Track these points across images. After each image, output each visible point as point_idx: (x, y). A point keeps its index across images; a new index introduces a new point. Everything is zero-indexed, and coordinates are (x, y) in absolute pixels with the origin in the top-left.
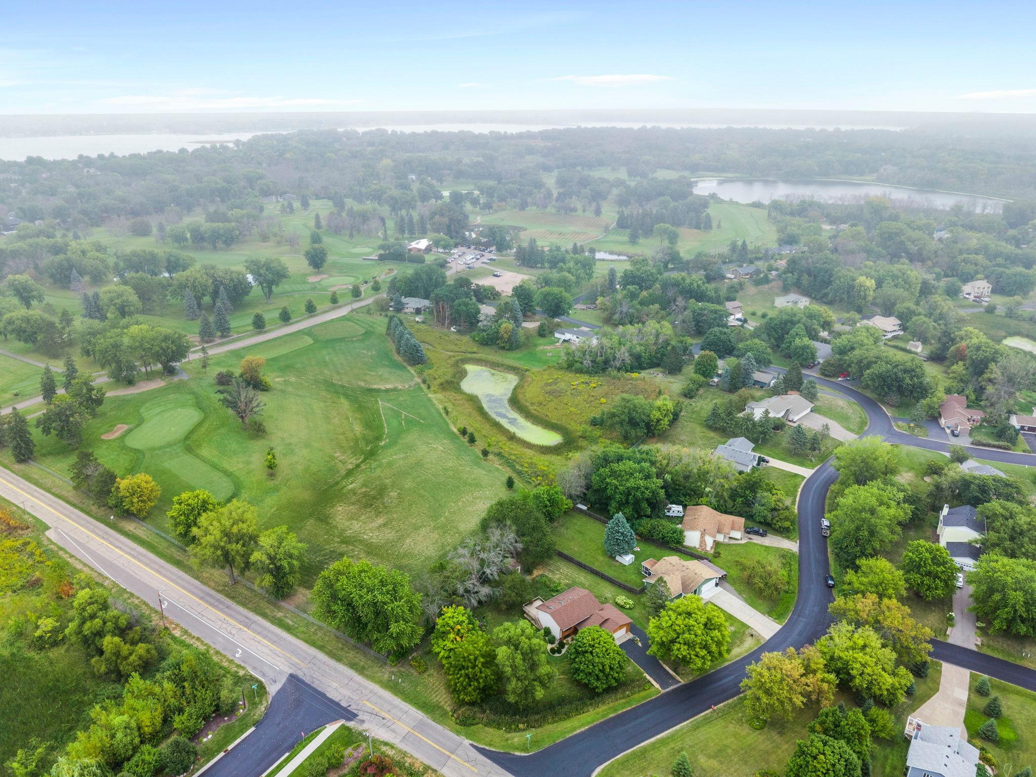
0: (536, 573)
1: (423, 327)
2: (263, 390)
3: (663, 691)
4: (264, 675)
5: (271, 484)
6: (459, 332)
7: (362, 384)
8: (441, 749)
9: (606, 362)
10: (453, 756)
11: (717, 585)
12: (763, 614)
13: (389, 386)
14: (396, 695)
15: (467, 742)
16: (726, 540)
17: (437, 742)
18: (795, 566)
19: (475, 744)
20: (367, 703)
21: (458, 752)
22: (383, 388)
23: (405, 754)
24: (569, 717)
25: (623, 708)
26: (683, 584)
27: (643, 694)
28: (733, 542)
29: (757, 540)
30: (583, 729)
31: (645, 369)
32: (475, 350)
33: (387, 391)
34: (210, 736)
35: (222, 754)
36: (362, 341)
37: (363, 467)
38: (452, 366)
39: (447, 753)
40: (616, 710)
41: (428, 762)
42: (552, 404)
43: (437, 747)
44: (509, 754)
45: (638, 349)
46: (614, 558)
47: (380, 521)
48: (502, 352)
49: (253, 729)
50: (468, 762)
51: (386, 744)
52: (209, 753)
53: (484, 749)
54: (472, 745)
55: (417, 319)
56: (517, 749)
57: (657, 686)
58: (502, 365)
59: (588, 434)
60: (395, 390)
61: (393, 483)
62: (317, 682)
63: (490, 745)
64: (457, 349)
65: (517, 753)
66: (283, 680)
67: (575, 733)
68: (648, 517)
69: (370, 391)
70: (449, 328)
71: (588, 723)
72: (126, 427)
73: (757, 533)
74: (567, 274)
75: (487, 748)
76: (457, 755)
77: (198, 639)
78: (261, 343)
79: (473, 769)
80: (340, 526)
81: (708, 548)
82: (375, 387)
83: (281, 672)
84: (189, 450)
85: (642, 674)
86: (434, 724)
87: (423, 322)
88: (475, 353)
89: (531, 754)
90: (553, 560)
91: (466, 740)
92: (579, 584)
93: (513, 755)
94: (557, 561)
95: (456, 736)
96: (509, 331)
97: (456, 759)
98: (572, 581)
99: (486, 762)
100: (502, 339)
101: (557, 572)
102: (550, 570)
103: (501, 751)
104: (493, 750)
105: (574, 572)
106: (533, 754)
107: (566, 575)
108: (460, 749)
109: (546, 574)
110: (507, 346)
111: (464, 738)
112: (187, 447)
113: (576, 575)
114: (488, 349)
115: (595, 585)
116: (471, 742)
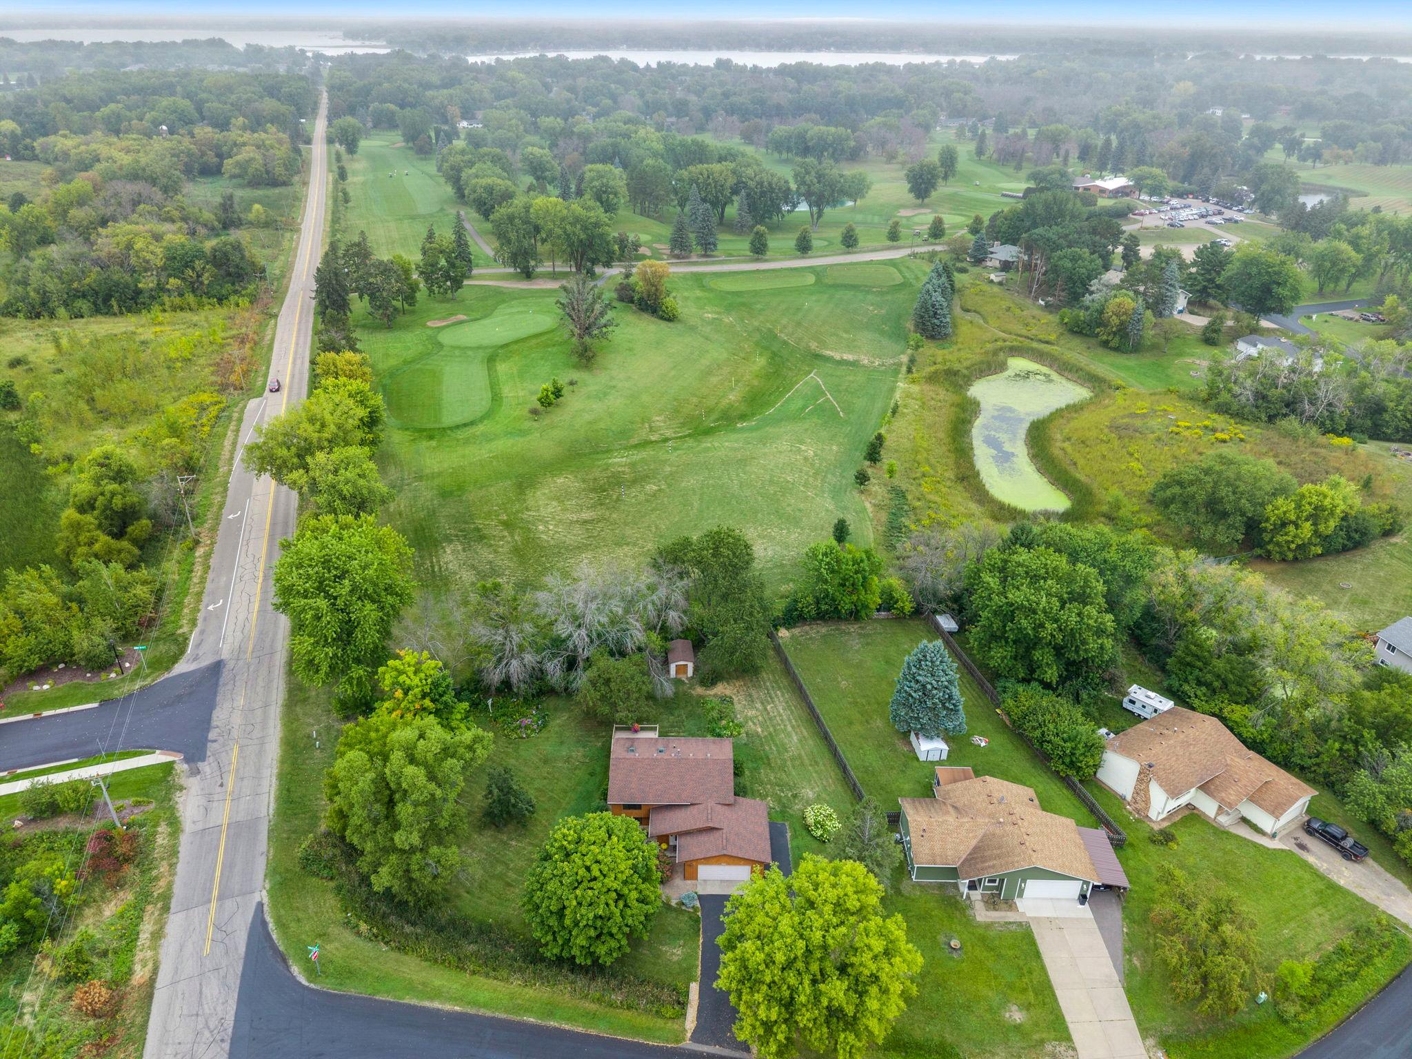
0: (721, 689)
1: (996, 289)
2: (662, 318)
3: (687, 1044)
4: (198, 646)
5: (527, 425)
6: (1048, 306)
7: (813, 345)
8: (217, 880)
9: (1291, 405)
10: (214, 905)
11: (1083, 898)
12: (1145, 1032)
13: (848, 357)
14: (282, 762)
15: (262, 895)
16: (1223, 820)
17: (229, 866)
18: (1380, 971)
19: (266, 908)
20: (236, 750)
21: (229, 903)
22: (837, 357)
23: (173, 852)
24: (463, 969)
25: (569, 1020)
26: (976, 849)
27: (644, 1021)
28: (1244, 832)
29: (1321, 858)
31: (1388, 439)
32: (1053, 337)
34: (46, 687)
35: (30, 716)
36: (882, 293)
37: (670, 443)
38: (986, 353)
39: (215, 893)
40: (551, 1015)
41: (177, 889)
42: (1104, 448)
43: (218, 873)
44: (284, 961)
45: (1381, 388)
46: (906, 735)
47: (586, 515)
48: (1100, 351)
49: (95, 705)
50: (217, 927)
51: (175, 824)
52: (17, 709)
53: (264, 924)
54: (260, 907)
55: (992, 277)
57: (691, 1021)
58: (1079, 370)
59: (1123, 513)
60: (854, 364)
61: (671, 474)
62: (230, 687)
63: (281, 925)
64: (1024, 332)
65: (296, 970)
66: (206, 662)
68: (1047, 686)
69: (817, 356)
70: (1036, 298)
71: (474, 1003)
72: (462, 317)
73: (1333, 841)
74: (1344, 246)
75: (271, 926)
76: (220, 908)
77: (207, 568)
78: (743, 272)
79: (208, 944)
80: (531, 502)
81: (1153, 814)
82: (828, 353)
83: (218, 652)
84: (491, 360)
85: (691, 979)
86: (264, 835)
87: (1000, 283)
88: (1047, 342)
89: (312, 986)
90: (776, 682)
91: (264, 893)
92: (776, 745)
93: (288, 968)
94: (779, 688)
95: (261, 876)
96: (1125, 313)
97: (213, 911)
98: (770, 734)
99: (236, 949)
100: (1106, 326)
101: (759, 705)
102: (750, 696)
103: (281, 948)
104: (274, 937)
105: (790, 721)
106: (313, 990)
107: (770, 719)
108: (238, 899)
109: (736, 699)
110: (1115, 342)
111: (268, 886)
112: (492, 356)
113: (789, 728)
114: (1076, 342)
115: (807, 762)
116: (266, 900)
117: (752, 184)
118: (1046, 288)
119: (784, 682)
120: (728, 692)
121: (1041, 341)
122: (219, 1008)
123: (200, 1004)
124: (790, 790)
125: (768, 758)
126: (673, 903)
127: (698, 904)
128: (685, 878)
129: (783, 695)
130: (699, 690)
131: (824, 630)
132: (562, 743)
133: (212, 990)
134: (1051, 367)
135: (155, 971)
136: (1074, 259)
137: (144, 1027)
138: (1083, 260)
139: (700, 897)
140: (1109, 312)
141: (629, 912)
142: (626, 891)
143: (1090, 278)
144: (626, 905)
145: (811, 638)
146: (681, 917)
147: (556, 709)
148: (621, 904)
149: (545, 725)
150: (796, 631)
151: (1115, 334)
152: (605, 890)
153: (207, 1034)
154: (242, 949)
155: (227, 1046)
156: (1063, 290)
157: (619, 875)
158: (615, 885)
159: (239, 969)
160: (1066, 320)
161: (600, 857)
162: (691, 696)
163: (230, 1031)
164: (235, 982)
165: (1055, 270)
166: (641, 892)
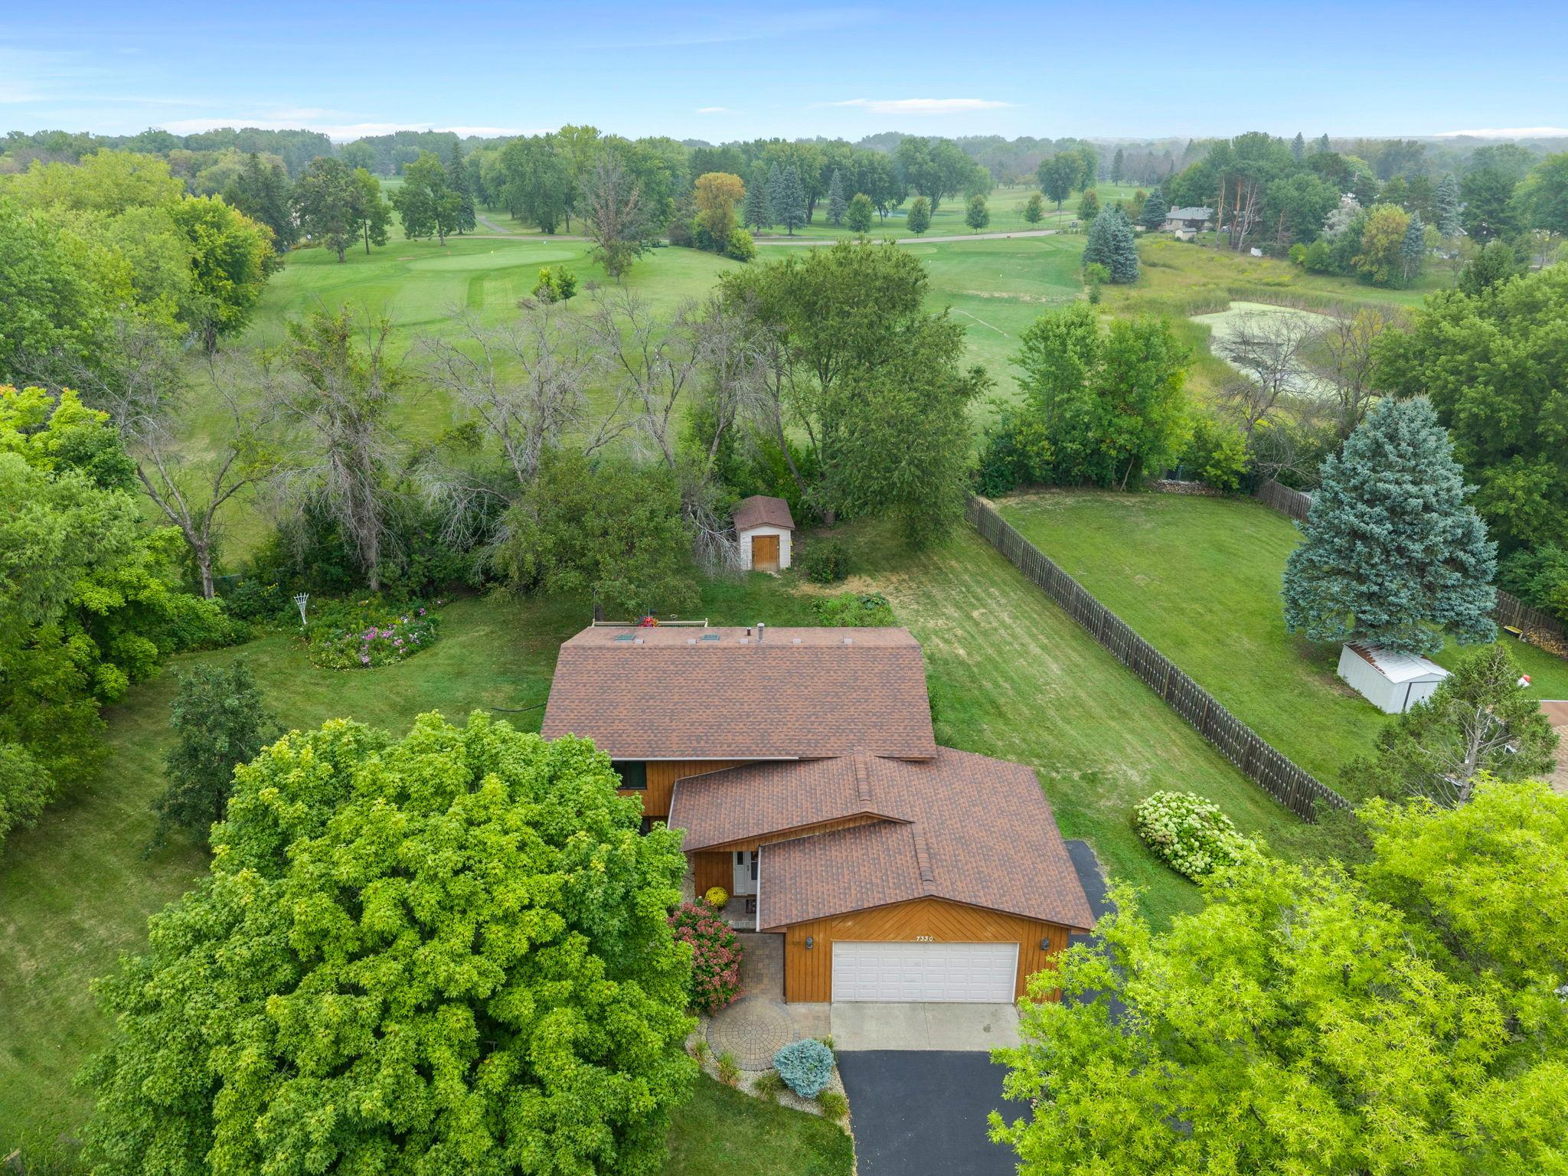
1: (1187, 245)
6: (1269, 252)
7: (948, 288)
13: (1005, 295)
22: (986, 295)
32: (1286, 279)
33: (990, 300)
38: (1197, 293)
46: (1325, 657)
48: (1360, 287)
55: (1179, 234)
58: (1340, 302)
60: (1011, 301)
64: (1242, 277)
69: (955, 296)
70: (1246, 250)
82: (971, 292)
87: (1191, 241)
88: (1279, 284)
90: (984, 574)
92: (1008, 679)
94: (993, 583)
96: (1395, 231)
98: (990, 659)
100: (1366, 253)
101: (950, 610)
102: (928, 595)
105: (1033, 636)
107: (985, 634)
109: (893, 602)
110: (1382, 274)
112: (478, 278)
113: (1037, 651)
114: (1320, 281)
115: (1098, 711)
117: (847, 163)
118: (1261, 233)
119: (1002, 574)
120: (873, 590)
121: (1268, 284)
124: (1074, 763)
125: (993, 702)
126: (746, 1083)
127: (836, 1086)
128: (787, 996)
129: (1004, 594)
130: (807, 588)
131: (1070, 501)
132: (460, 674)
134: (1293, 306)
136: (1301, 187)
138: (1315, 186)
139: (846, 1063)
140: (1371, 228)
141: (530, 1104)
142: (521, 1004)
143: (1325, 209)
144: (525, 1077)
145: (1046, 511)
146: (773, 1138)
147: (462, 622)
148: (497, 1070)
149: (424, 645)
150: (1012, 502)
151: (1379, 262)
152: (413, 995)
156: (1287, 229)
157: (495, 933)
158: (467, 974)
160: (1301, 258)
161: (409, 848)
162: (791, 598)
165: (1275, 205)
166: (599, 1017)
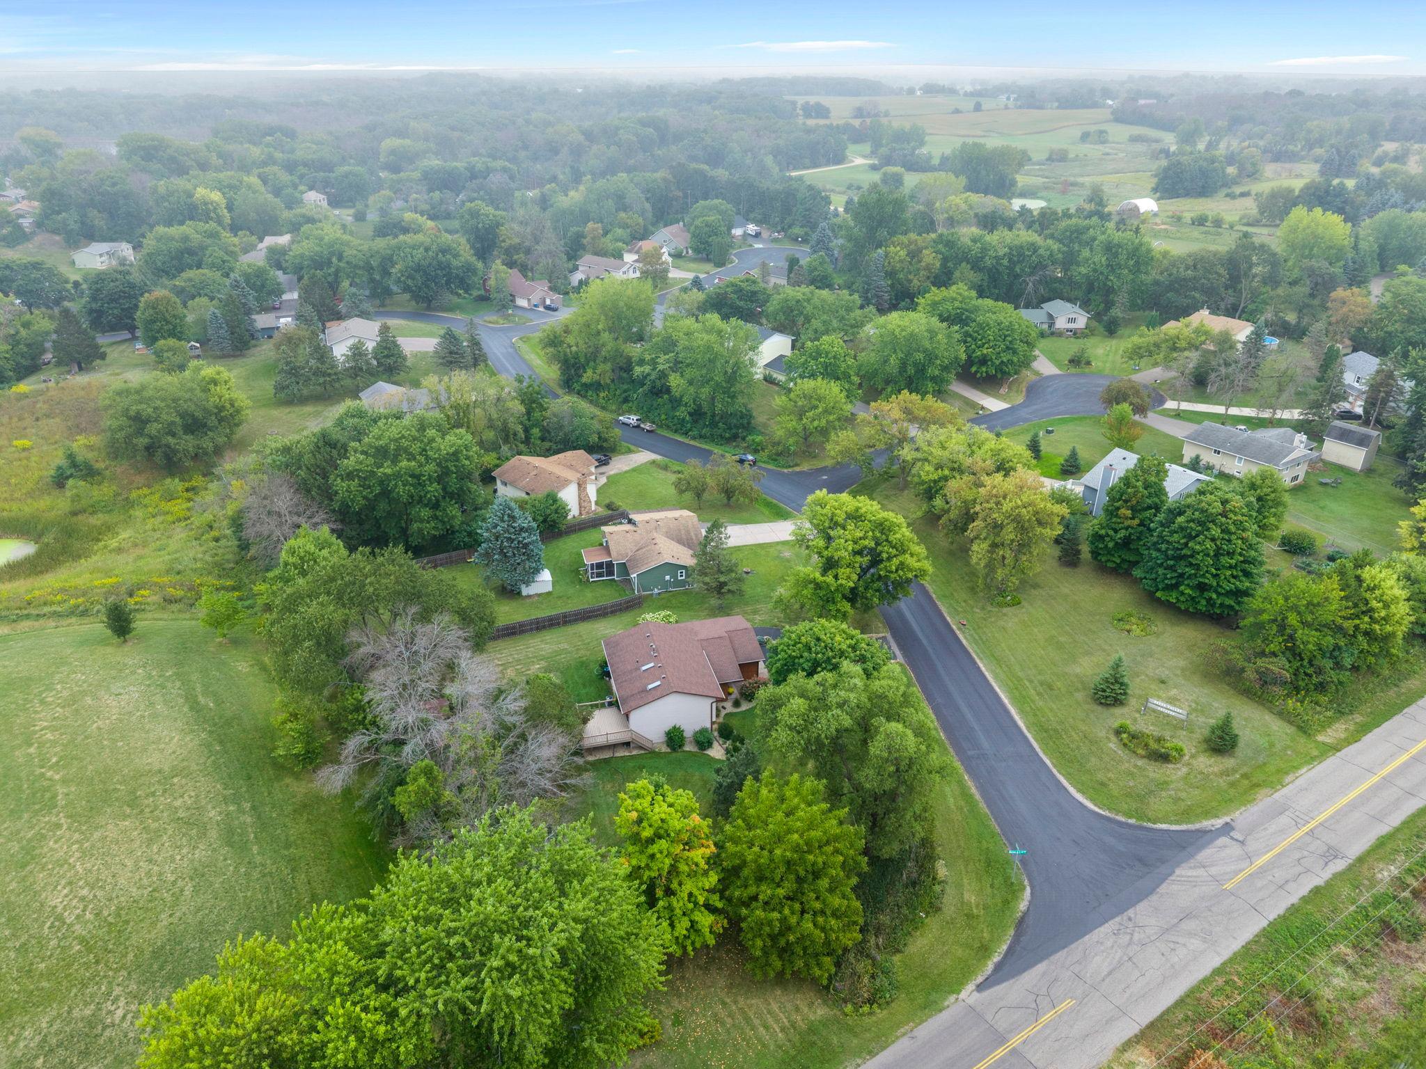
10: (1015, 1041)
15: (968, 994)
19: (980, 979)
21: (1002, 1024)
30: (970, 783)
39: (1000, 1052)
44: (1021, 923)
50: (1037, 1014)
53: (998, 967)
54: (980, 988)
56: (1006, 902)
65: (1024, 905)
67: (978, 797)
75: (996, 958)
76: (1015, 1028)
79: (1063, 1007)
89: (1026, 883)
91: (963, 995)
93: (1025, 914)
95: (944, 1015)
97: (1023, 1035)
99: (1044, 974)
103: (1012, 932)
104: (1005, 947)
106: (1030, 880)
108: (989, 1017)
111: (952, 998)
116: (971, 987)
122: (1109, 944)
123: (1120, 964)
133: (1099, 964)
135: (1127, 1046)
137: (1180, 1002)
153: (1136, 937)
154: (1041, 967)
155: (1131, 912)
159: (1061, 955)
163: (1118, 919)
164: (1078, 947)
